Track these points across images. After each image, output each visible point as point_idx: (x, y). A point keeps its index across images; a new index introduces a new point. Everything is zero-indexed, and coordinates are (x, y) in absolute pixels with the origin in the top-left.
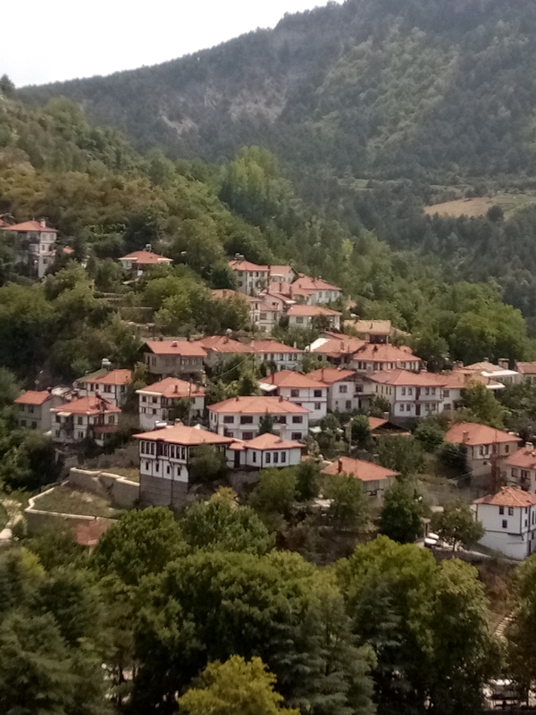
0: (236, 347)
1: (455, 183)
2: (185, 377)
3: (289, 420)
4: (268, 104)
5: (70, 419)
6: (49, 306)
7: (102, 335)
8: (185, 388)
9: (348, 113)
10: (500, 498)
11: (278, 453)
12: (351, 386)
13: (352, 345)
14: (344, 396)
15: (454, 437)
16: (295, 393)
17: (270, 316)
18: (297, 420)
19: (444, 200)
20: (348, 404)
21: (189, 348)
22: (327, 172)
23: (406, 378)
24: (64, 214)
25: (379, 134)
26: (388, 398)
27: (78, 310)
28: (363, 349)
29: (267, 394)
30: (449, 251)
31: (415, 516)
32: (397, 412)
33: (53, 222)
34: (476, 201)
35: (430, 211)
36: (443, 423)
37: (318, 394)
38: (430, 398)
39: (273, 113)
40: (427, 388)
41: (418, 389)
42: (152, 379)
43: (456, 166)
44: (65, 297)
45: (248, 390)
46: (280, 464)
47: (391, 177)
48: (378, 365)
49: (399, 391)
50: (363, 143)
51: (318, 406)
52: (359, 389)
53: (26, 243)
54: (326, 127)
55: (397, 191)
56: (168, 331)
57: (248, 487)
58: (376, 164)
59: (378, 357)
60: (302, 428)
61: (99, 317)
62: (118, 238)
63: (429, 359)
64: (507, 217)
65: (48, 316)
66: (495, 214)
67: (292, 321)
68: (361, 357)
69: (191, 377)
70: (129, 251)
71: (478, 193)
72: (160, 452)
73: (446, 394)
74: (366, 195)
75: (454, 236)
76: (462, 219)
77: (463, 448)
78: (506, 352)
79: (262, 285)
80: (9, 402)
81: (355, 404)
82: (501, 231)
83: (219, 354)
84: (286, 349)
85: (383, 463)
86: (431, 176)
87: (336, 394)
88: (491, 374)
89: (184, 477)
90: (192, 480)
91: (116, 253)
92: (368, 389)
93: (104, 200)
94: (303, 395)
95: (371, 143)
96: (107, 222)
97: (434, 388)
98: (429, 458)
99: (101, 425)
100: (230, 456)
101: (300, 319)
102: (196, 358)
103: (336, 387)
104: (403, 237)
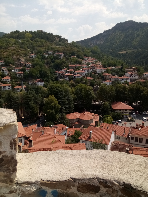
0: (79, 65)
1: (123, 49)
2: (73, 69)
3: (83, 73)
4: (102, 42)
5: (59, 74)
6: (60, 62)
7: (65, 65)
8: (72, 70)
9: (111, 42)
10: (106, 81)
11: (79, 76)
12: (92, 69)
13: (94, 65)
14: (91, 70)
15: (103, 75)
16: (85, 70)
17: (86, 62)
18: (84, 73)
19: (121, 52)
20: (91, 71)
21: (74, 65)
22: (108, 49)
23: (99, 68)
24: (65, 52)
25: (114, 44)
26: (96, 71)
27: (63, 62)
28: (95, 65)
29: (81, 70)
30: (121, 58)
31: (94, 83)
32: (97, 72)
33: (64, 53)
34: (125, 51)
35: (119, 53)
36: (103, 73)
37: (87, 70)
38: (102, 70)
39: (102, 43)
40: (101, 69)
41: (100, 69)
42: (69, 69)
43: (123, 47)
44: (62, 61)
45: (79, 70)
46: (79, 78)
47: (115, 49)
48: (96, 67)
49: (98, 70)
50: (112, 45)
51: (87, 72)
52: (93, 70)
53: (60, 55)
54: (108, 44)
55: (116, 51)
56: (73, 64)
57: (75, 80)
58: (114, 48)
59: (96, 66)
60: (84, 74)
61: (65, 63)
62: (71, 54)
63: (104, 66)
64: (128, 53)
65: (60, 63)
66: (127, 53)
67: (89, 63)
68: (95, 66)
69: (74, 69)
70: (72, 56)
71: (125, 50)
72: (66, 77)
73: (104, 70)
74: (112, 51)
75: (121, 55)
76: (123, 53)
77: (104, 76)
78: (115, 66)
79: (87, 59)
80: (54, 72)
81: (92, 71)
82: (127, 55)
83: (77, 66)
84: (86, 65)
85: (92, 77)
86: (120, 49)
87: (90, 70)
88: (111, 68)
89: (68, 79)
90: (69, 80)
91: (70, 56)
92: (94, 70)
93: (70, 50)
94: (86, 70)
95: (113, 45)
96: (70, 53)
97: (102, 69)
98: (100, 77)
99: (63, 74)
100: (74, 77)
101: (90, 63)
102: (74, 67)
103: (90, 69)
104: (115, 56)
